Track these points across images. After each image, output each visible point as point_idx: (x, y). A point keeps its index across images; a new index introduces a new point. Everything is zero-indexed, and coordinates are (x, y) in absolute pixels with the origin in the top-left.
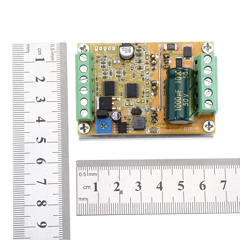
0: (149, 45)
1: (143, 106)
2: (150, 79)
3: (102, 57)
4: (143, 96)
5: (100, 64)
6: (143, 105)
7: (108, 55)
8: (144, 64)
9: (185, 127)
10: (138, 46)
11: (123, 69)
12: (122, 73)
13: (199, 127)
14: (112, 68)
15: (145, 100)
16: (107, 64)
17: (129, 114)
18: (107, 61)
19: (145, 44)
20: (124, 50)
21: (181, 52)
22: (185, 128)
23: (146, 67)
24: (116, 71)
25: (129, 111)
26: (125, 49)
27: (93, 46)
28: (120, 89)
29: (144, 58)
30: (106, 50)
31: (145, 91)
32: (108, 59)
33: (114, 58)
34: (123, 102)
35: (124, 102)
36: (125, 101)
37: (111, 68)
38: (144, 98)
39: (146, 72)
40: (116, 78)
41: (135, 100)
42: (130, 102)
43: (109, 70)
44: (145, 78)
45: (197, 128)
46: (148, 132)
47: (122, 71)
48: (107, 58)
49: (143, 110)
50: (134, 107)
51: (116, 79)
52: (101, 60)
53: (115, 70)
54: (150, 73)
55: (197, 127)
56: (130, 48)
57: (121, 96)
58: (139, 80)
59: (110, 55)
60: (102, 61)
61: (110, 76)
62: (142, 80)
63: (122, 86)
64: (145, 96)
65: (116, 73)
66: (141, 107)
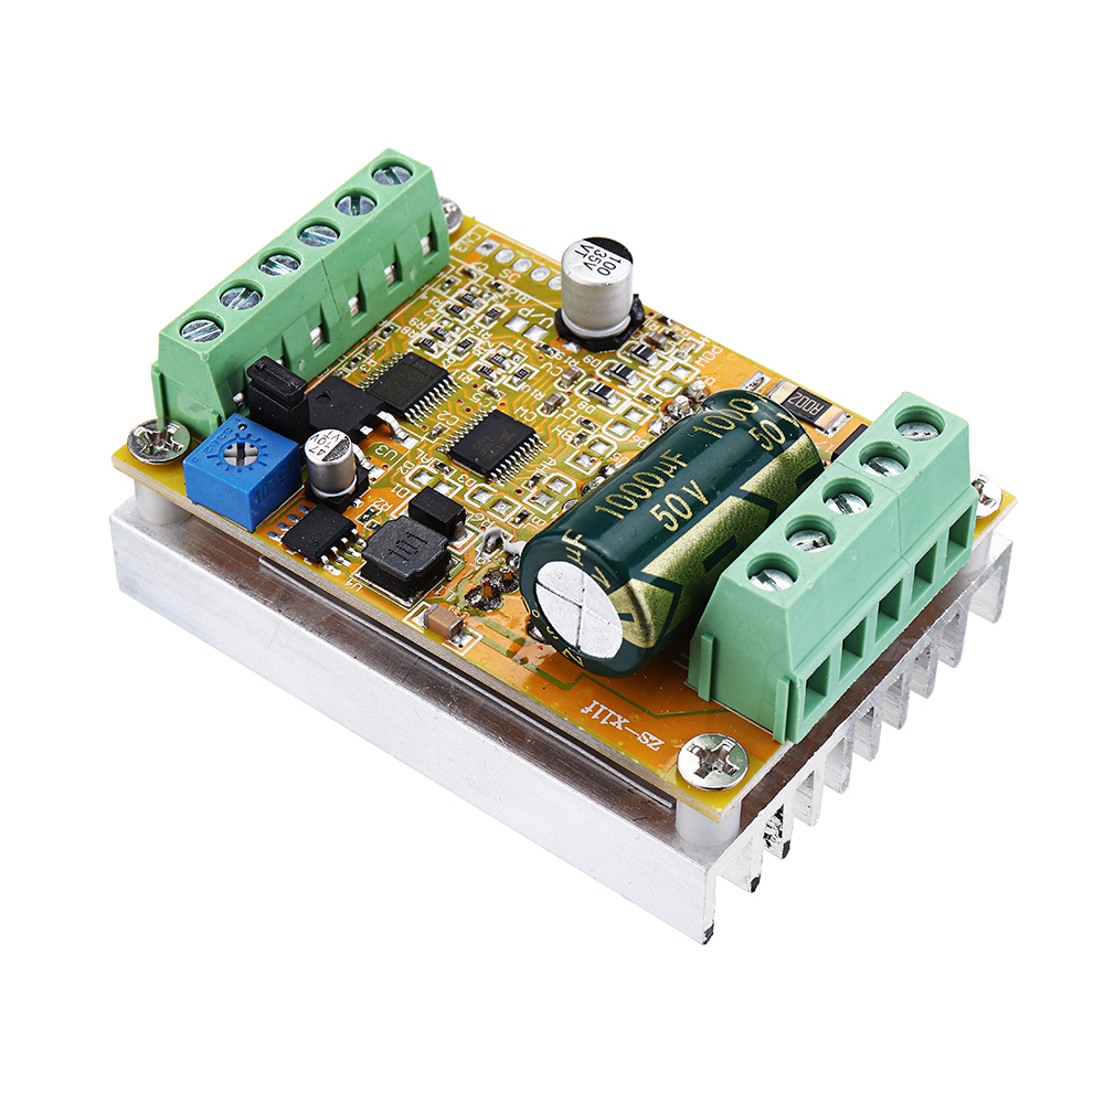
0: (716, 350)
2: (612, 457)
3: (480, 283)
4: (518, 492)
5: (453, 298)
7: (512, 291)
8: (631, 396)
9: (595, 703)
10: (664, 328)
11: (527, 362)
12: (510, 372)
13: (661, 742)
14: (486, 336)
15: (518, 508)
16: (478, 312)
17: (396, 514)
19: (705, 340)
20: (585, 252)
22: (597, 708)
23: (632, 408)
24: (492, 352)
26: (592, 253)
27: (482, 236)
28: (449, 417)
29: (653, 378)
30: (520, 270)
31: (544, 482)
32: (500, 301)
33: (530, 312)
34: (416, 462)
35: (421, 463)
36: (426, 463)
37: (484, 332)
38: (520, 500)
39: (614, 424)
40: (468, 374)
41: (472, 481)
42: (447, 478)
44: (589, 439)
45: (650, 741)
46: (415, 620)
47: (517, 368)
48: (496, 296)
49: (473, 534)
51: (465, 376)
52: (469, 290)
53: (494, 348)
54: (631, 438)
55: (653, 738)
56: (619, 262)
57: (423, 438)
58: (561, 432)
59: (521, 293)
60: (467, 293)
61: (449, 353)
62: (570, 439)
63: (468, 410)
64: (530, 496)
65: (485, 356)
66: (474, 517)
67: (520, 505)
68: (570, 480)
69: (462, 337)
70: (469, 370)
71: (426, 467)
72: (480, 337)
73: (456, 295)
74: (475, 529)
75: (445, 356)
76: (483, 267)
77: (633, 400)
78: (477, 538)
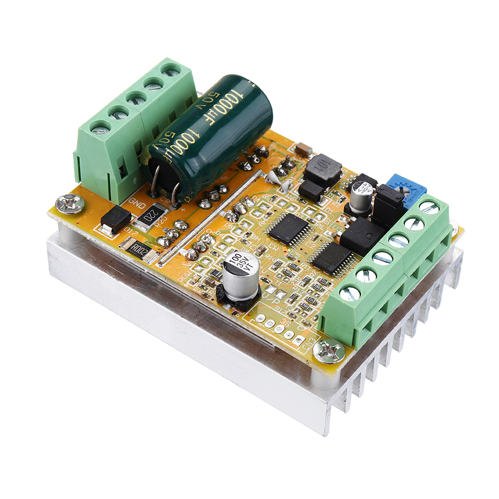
1: (289, 196)
2: (233, 227)
3: (300, 319)
4: (275, 211)
5: (314, 309)
6: (287, 198)
7: (284, 314)
11: (274, 274)
12: (282, 268)
14: (295, 288)
15: (275, 203)
16: (301, 302)
17: (329, 200)
18: (294, 306)
20: (248, 266)
21: (129, 231)
23: (223, 250)
24: (292, 279)
25: (324, 206)
26: (244, 266)
27: (302, 348)
28: (310, 246)
30: (280, 326)
31: (264, 215)
32: (290, 308)
33: (274, 301)
34: (323, 224)
35: (321, 223)
36: (319, 223)
37: (297, 290)
38: (274, 206)
39: (231, 243)
40: (303, 268)
41: (297, 215)
42: (309, 217)
43: (305, 290)
44: (243, 235)
47: (279, 271)
48: (292, 311)
49: (295, 192)
50: (308, 206)
51: (304, 266)
52: (307, 315)
53: (291, 282)
54: (224, 235)
56: (230, 261)
57: (321, 235)
58: (257, 238)
59: (279, 312)
60: (307, 312)
61: (313, 279)
62: (252, 235)
63: (301, 249)
64: (270, 209)
65: (295, 277)
66: (295, 199)
67: (274, 204)
68: (252, 216)
69: (307, 288)
70: (302, 269)
71: (318, 222)
72: (299, 287)
73: (312, 311)
74: (294, 194)
75: (315, 277)
76: (300, 328)
77: (223, 254)
78: (293, 190)
